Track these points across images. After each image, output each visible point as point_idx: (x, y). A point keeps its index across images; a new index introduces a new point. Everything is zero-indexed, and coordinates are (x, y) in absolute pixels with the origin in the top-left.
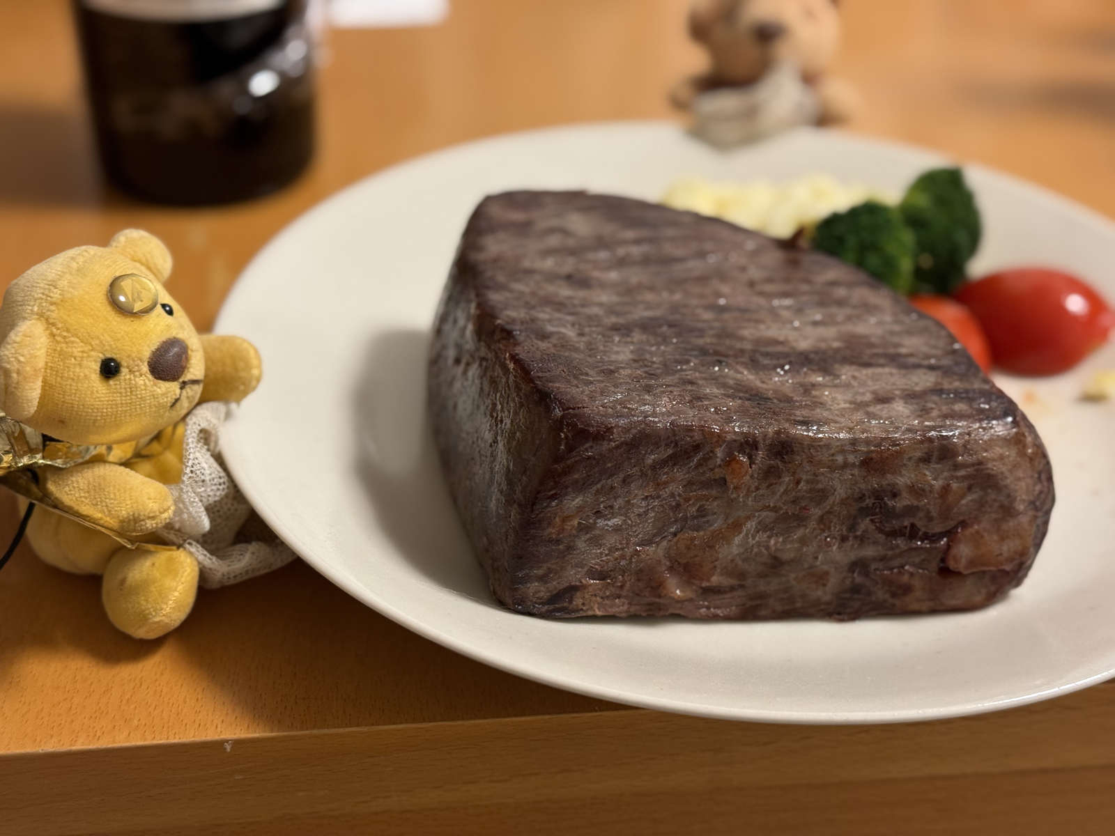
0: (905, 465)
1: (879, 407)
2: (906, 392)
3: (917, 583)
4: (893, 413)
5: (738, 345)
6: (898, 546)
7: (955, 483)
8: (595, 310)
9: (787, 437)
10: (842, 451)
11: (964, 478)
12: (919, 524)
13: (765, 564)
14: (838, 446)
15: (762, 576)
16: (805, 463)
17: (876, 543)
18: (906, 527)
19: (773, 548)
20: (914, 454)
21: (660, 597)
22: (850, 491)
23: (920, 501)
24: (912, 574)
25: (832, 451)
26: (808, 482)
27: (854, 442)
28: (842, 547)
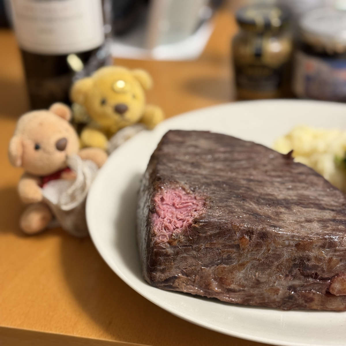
0: (314, 248)
1: (306, 224)
2: (319, 219)
3: (316, 298)
4: (312, 227)
5: (253, 194)
6: (309, 281)
7: (335, 257)
8: (199, 177)
9: (266, 231)
10: (288, 239)
11: (338, 256)
12: (319, 273)
13: (254, 282)
14: (286, 237)
15: (252, 287)
16: (272, 243)
17: (300, 279)
18: (313, 274)
19: (257, 276)
20: (318, 244)
21: (209, 289)
22: (290, 256)
23: (319, 264)
24: (314, 294)
25: (283, 239)
26: (273, 251)
27: (293, 236)
28: (286, 279)
